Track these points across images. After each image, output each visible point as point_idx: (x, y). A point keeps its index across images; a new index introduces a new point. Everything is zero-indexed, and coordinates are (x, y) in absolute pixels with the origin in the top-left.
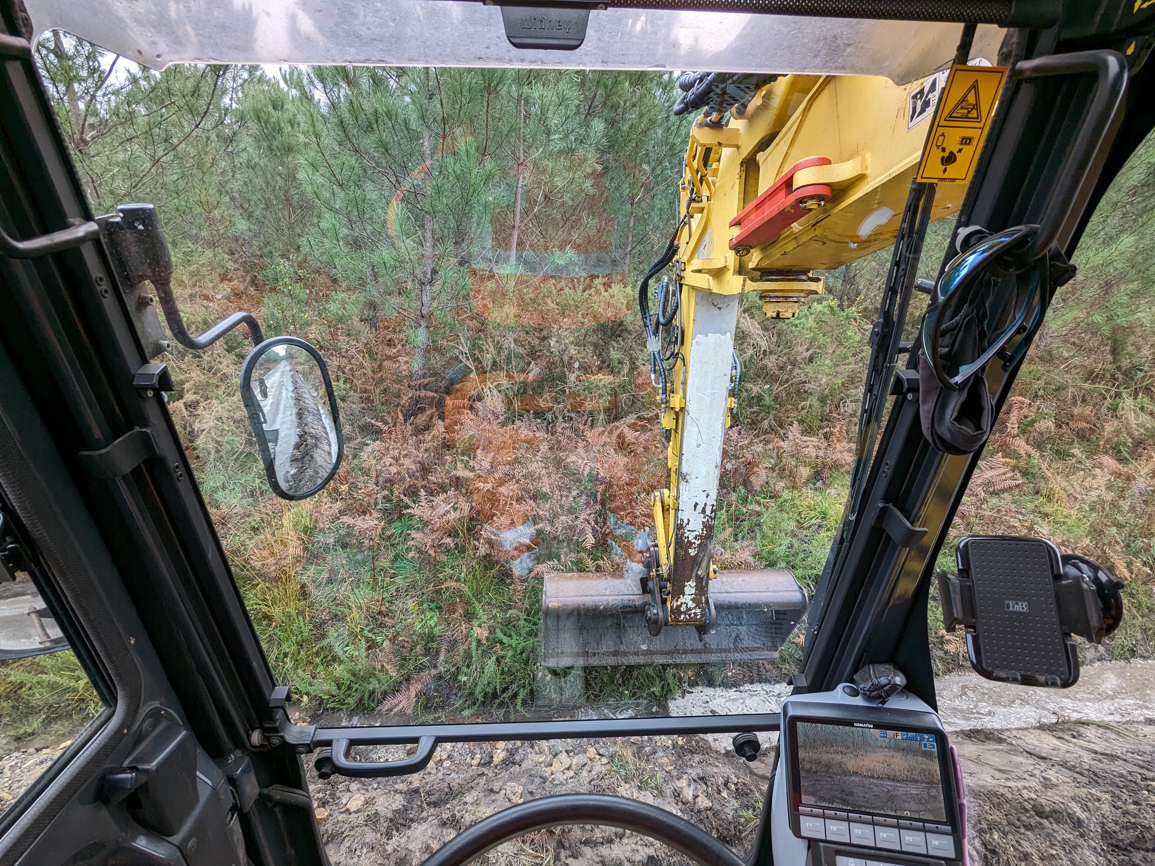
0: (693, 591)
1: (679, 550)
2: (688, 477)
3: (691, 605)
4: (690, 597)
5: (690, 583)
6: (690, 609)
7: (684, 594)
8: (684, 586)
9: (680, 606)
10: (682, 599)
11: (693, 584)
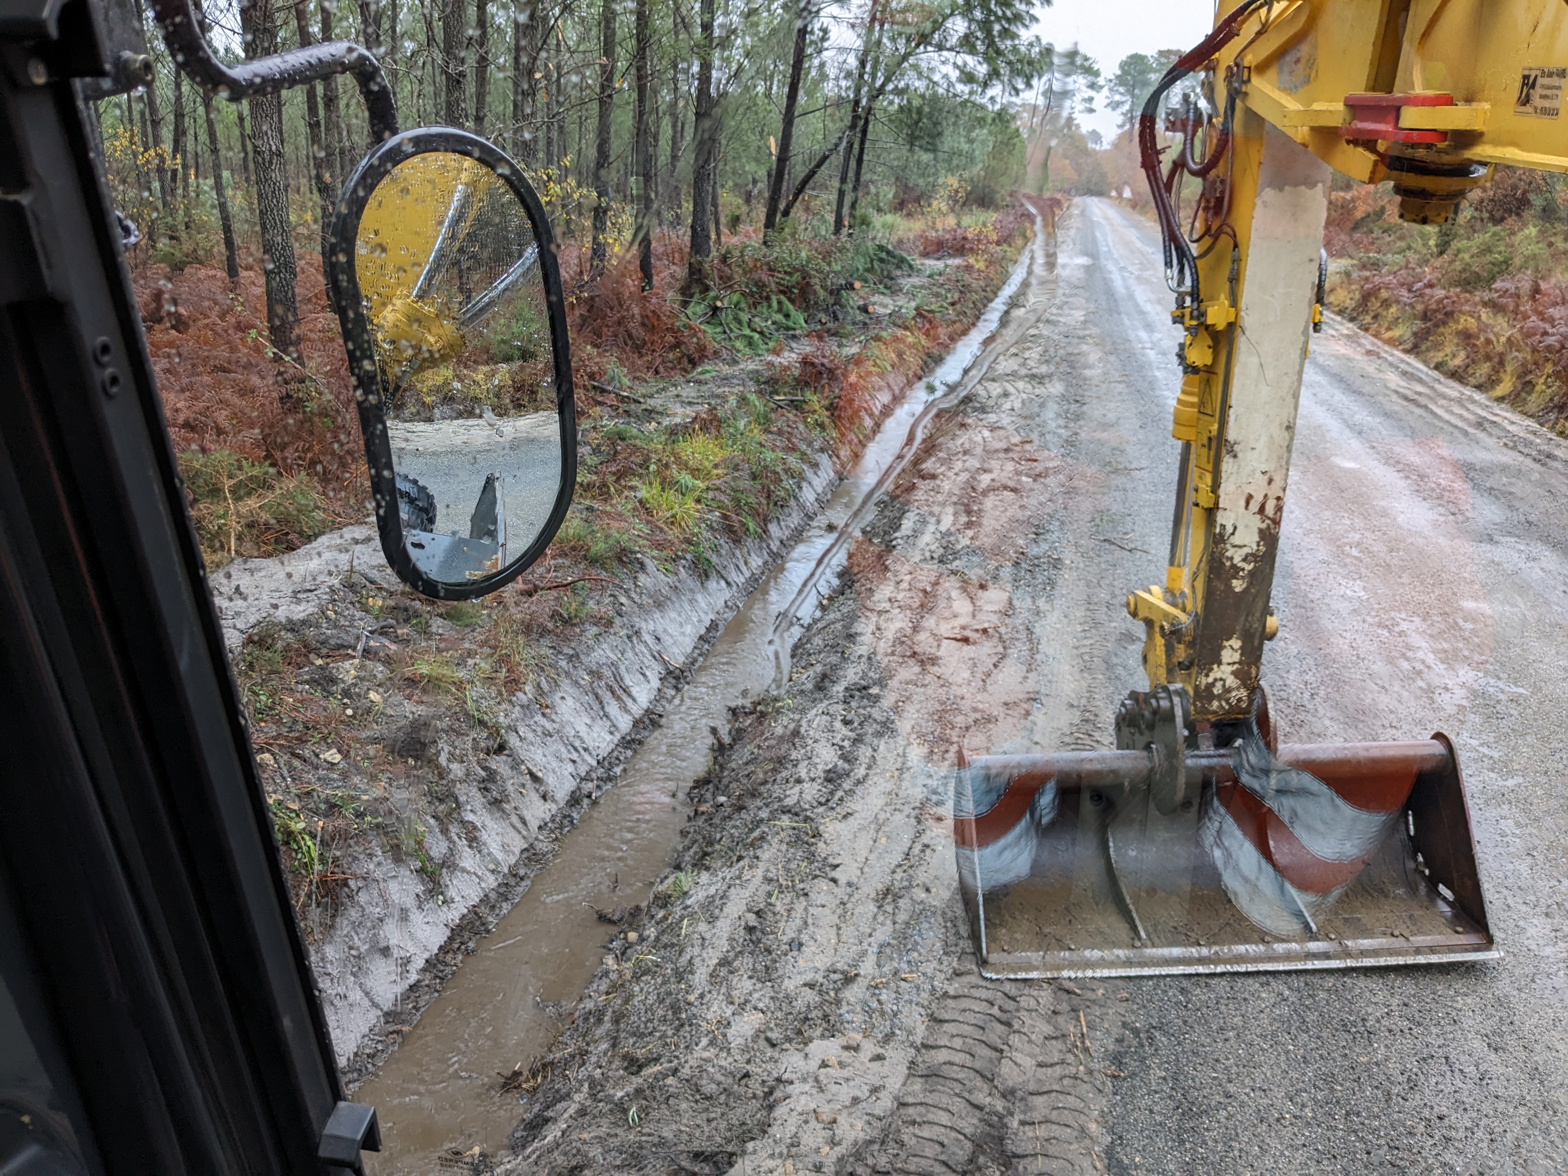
0: (1237, 657)
1: (1216, 583)
2: (1236, 448)
3: (1231, 681)
4: (1230, 668)
5: (1231, 642)
6: (1228, 690)
7: (1220, 663)
8: (1222, 648)
9: (1213, 684)
10: (1217, 673)
11: (1236, 643)
